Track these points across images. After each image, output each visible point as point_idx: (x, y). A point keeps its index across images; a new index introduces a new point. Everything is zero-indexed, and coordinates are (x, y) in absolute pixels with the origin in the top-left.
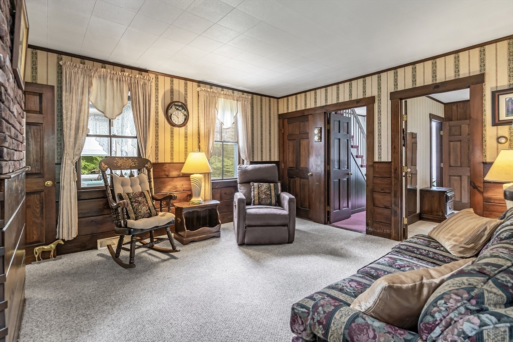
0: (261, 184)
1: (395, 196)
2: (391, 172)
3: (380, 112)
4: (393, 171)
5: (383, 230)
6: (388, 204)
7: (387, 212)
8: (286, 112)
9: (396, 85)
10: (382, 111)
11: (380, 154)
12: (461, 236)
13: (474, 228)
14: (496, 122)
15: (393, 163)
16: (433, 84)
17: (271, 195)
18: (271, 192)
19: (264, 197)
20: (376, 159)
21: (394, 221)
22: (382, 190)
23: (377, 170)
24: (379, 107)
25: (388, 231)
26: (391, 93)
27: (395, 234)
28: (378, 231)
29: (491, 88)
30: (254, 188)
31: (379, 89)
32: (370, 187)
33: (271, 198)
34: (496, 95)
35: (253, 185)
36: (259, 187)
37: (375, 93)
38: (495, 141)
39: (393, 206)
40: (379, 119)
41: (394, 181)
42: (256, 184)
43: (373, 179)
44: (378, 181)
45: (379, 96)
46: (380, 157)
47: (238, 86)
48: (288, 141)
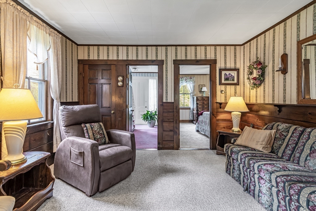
0: (92, 124)
1: (176, 123)
2: (174, 108)
3: (167, 71)
4: (175, 108)
5: (169, 145)
6: (172, 128)
7: (171, 133)
8: (87, 58)
9: (176, 56)
10: (168, 70)
11: (167, 97)
12: (262, 141)
13: (266, 136)
14: (221, 84)
15: (175, 103)
16: (195, 60)
17: (104, 134)
18: (103, 131)
19: (99, 137)
20: (164, 101)
21: (176, 138)
22: (168, 120)
23: (165, 107)
24: (167, 68)
25: (172, 145)
26: (173, 60)
27: (176, 146)
28: (166, 146)
29: (219, 67)
30: (87, 129)
31: (166, 56)
32: (161, 119)
33: (104, 137)
34: (221, 70)
35: (86, 126)
36: (92, 128)
37: (164, 58)
38: (220, 92)
39: (175, 129)
40: (167, 75)
41: (176, 114)
42: (88, 125)
43: (163, 113)
44: (165, 114)
45: (167, 60)
46: (167, 99)
47: (52, 19)
48: (89, 84)
